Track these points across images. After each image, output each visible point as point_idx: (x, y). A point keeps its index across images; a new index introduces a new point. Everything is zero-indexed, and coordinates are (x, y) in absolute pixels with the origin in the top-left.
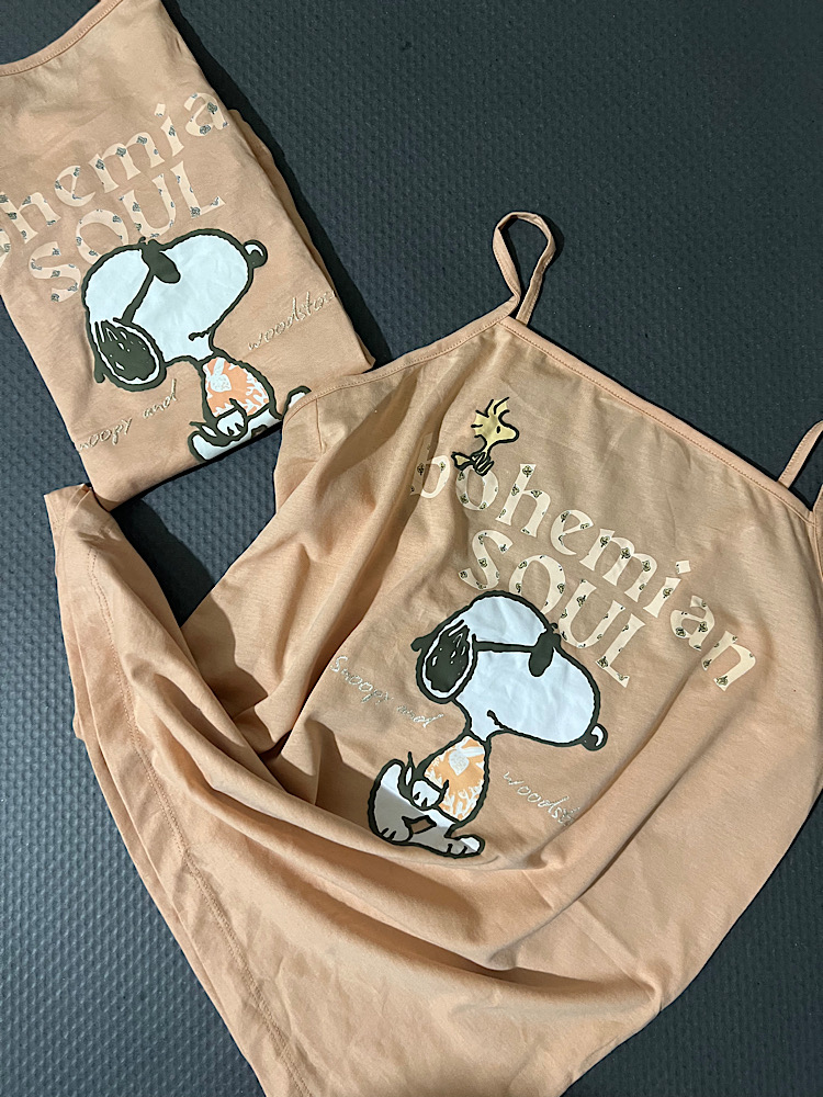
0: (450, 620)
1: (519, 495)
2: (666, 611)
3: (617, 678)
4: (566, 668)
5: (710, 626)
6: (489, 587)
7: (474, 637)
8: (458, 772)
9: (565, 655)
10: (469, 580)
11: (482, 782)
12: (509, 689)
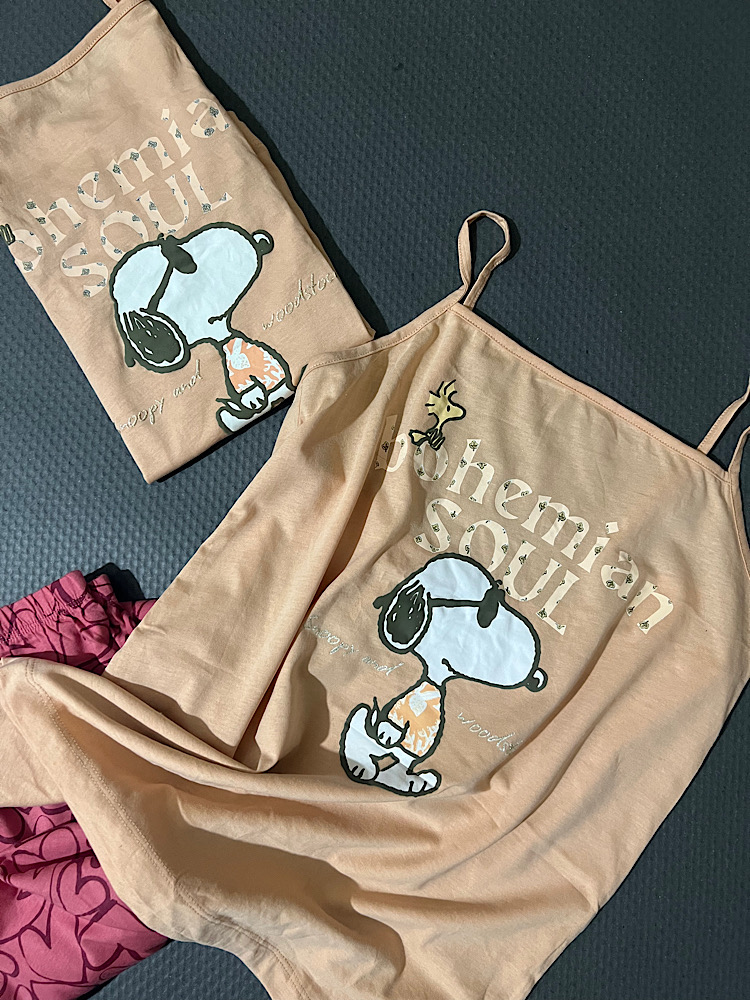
0: (407, 581)
1: (467, 467)
2: (597, 567)
3: (555, 627)
4: (510, 620)
5: (635, 578)
6: (441, 550)
7: (429, 594)
8: (418, 713)
9: (508, 608)
10: (424, 544)
11: (439, 722)
12: (461, 639)
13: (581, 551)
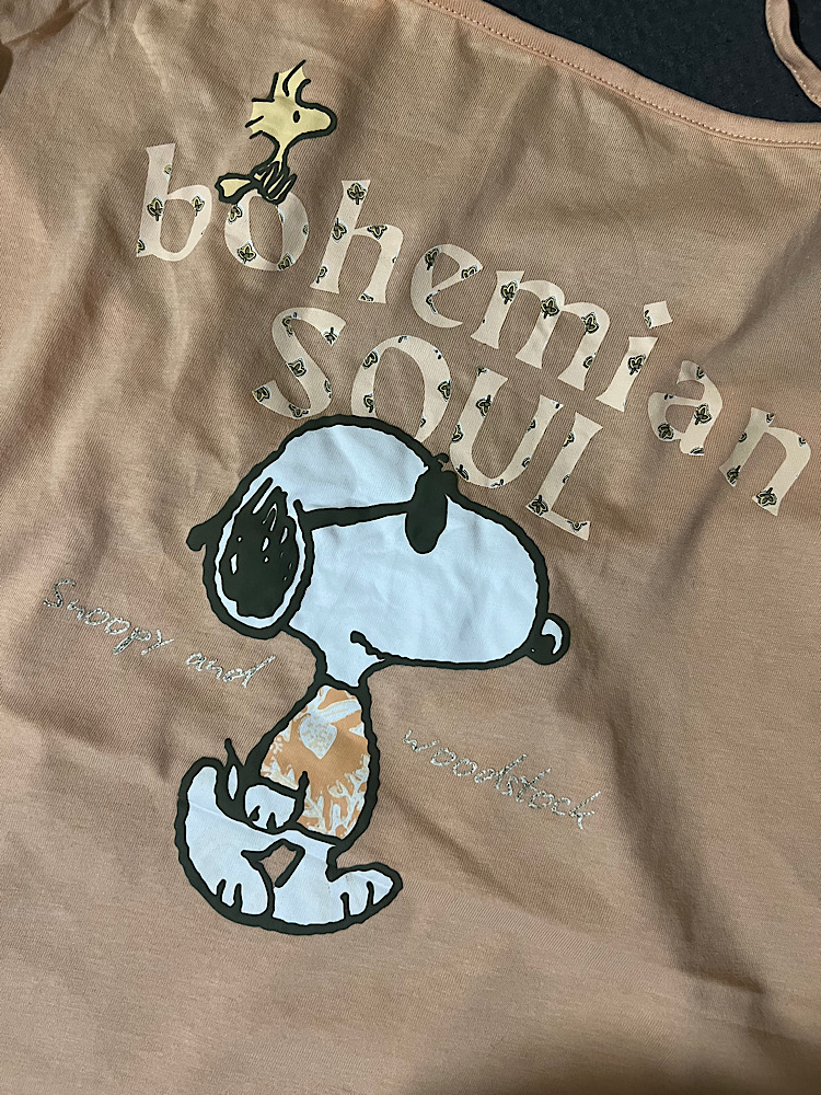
13: (599, 370)
